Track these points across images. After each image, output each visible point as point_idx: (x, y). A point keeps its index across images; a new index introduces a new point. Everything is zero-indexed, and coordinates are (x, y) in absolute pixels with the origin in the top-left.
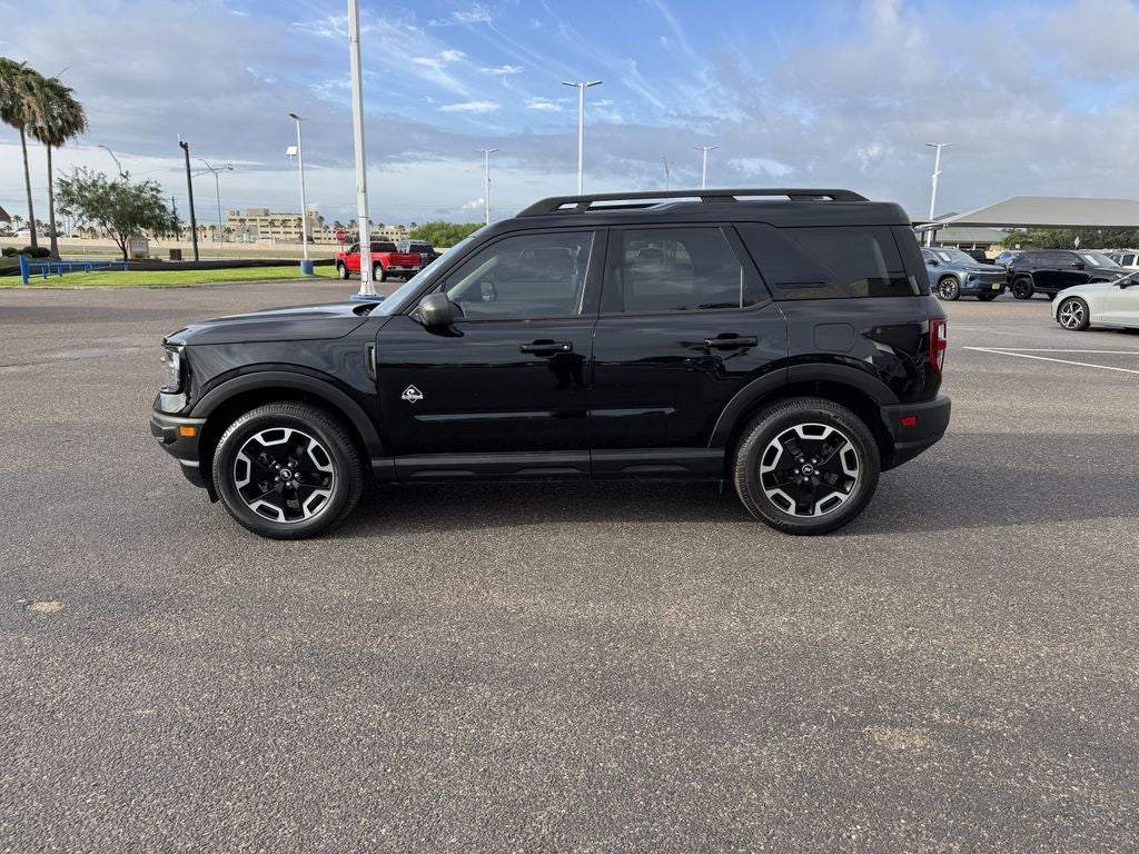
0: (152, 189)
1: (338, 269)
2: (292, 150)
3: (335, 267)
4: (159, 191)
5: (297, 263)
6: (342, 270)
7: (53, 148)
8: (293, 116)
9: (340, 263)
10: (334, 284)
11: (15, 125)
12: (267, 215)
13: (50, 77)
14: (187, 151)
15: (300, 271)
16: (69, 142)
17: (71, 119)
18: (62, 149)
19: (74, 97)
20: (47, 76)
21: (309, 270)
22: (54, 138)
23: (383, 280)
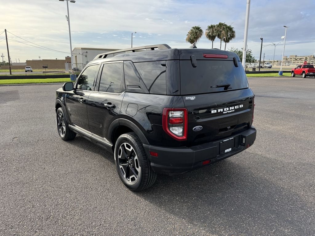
0: (249, 52)
1: (292, 74)
2: (283, 37)
3: (291, 73)
4: (251, 52)
5: (278, 72)
6: (293, 74)
7: (227, 43)
8: (285, 26)
9: (293, 72)
10: (290, 79)
11: (220, 38)
12: (296, 57)
13: (229, 25)
14: (262, 40)
15: (278, 74)
16: (230, 41)
17: (232, 35)
18: (229, 43)
19: (234, 30)
20: (228, 25)
21: (281, 74)
22: (227, 41)
23: (305, 77)
